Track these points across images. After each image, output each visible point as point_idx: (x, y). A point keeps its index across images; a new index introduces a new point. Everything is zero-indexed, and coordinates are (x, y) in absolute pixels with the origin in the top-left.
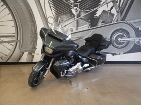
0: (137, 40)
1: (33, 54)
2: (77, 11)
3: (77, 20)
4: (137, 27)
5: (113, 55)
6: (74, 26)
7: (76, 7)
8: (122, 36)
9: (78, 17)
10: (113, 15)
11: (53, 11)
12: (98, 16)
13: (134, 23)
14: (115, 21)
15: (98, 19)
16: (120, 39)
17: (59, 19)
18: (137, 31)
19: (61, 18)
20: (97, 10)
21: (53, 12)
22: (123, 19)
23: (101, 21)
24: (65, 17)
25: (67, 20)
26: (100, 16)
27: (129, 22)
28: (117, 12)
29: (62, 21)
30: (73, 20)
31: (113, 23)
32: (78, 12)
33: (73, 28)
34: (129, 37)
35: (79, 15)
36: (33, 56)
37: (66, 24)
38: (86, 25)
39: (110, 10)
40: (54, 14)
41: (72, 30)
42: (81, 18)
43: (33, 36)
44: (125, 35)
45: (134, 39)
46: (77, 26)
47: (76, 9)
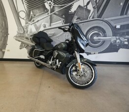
0: (113, 39)
1: (3, 50)
2: (50, 6)
3: (51, 16)
4: (114, 25)
5: (88, 55)
6: (48, 22)
7: (50, 1)
8: (98, 35)
9: (51, 12)
10: (89, 11)
11: (25, 4)
12: (73, 11)
13: (112, 20)
14: (91, 18)
15: (73, 15)
16: (95, 38)
17: (31, 13)
18: (114, 29)
19: (33, 12)
20: (72, 5)
21: (25, 6)
22: (100, 16)
23: (76, 17)
24: (37, 12)
25: (40, 15)
26: (75, 12)
27: (106, 19)
28: (93, 7)
29: (35, 15)
30: (46, 15)
31: (88, 20)
32: (52, 7)
33: (46, 24)
34: (105, 36)
35: (52, 10)
36: (4, 53)
37: (39, 19)
38: (60, 21)
39: (86, 6)
40: (26, 7)
41: (45, 27)
42: (55, 14)
43: (3, 31)
44: (101, 34)
45: (111, 38)
46: (51, 22)
47: (50, 3)
